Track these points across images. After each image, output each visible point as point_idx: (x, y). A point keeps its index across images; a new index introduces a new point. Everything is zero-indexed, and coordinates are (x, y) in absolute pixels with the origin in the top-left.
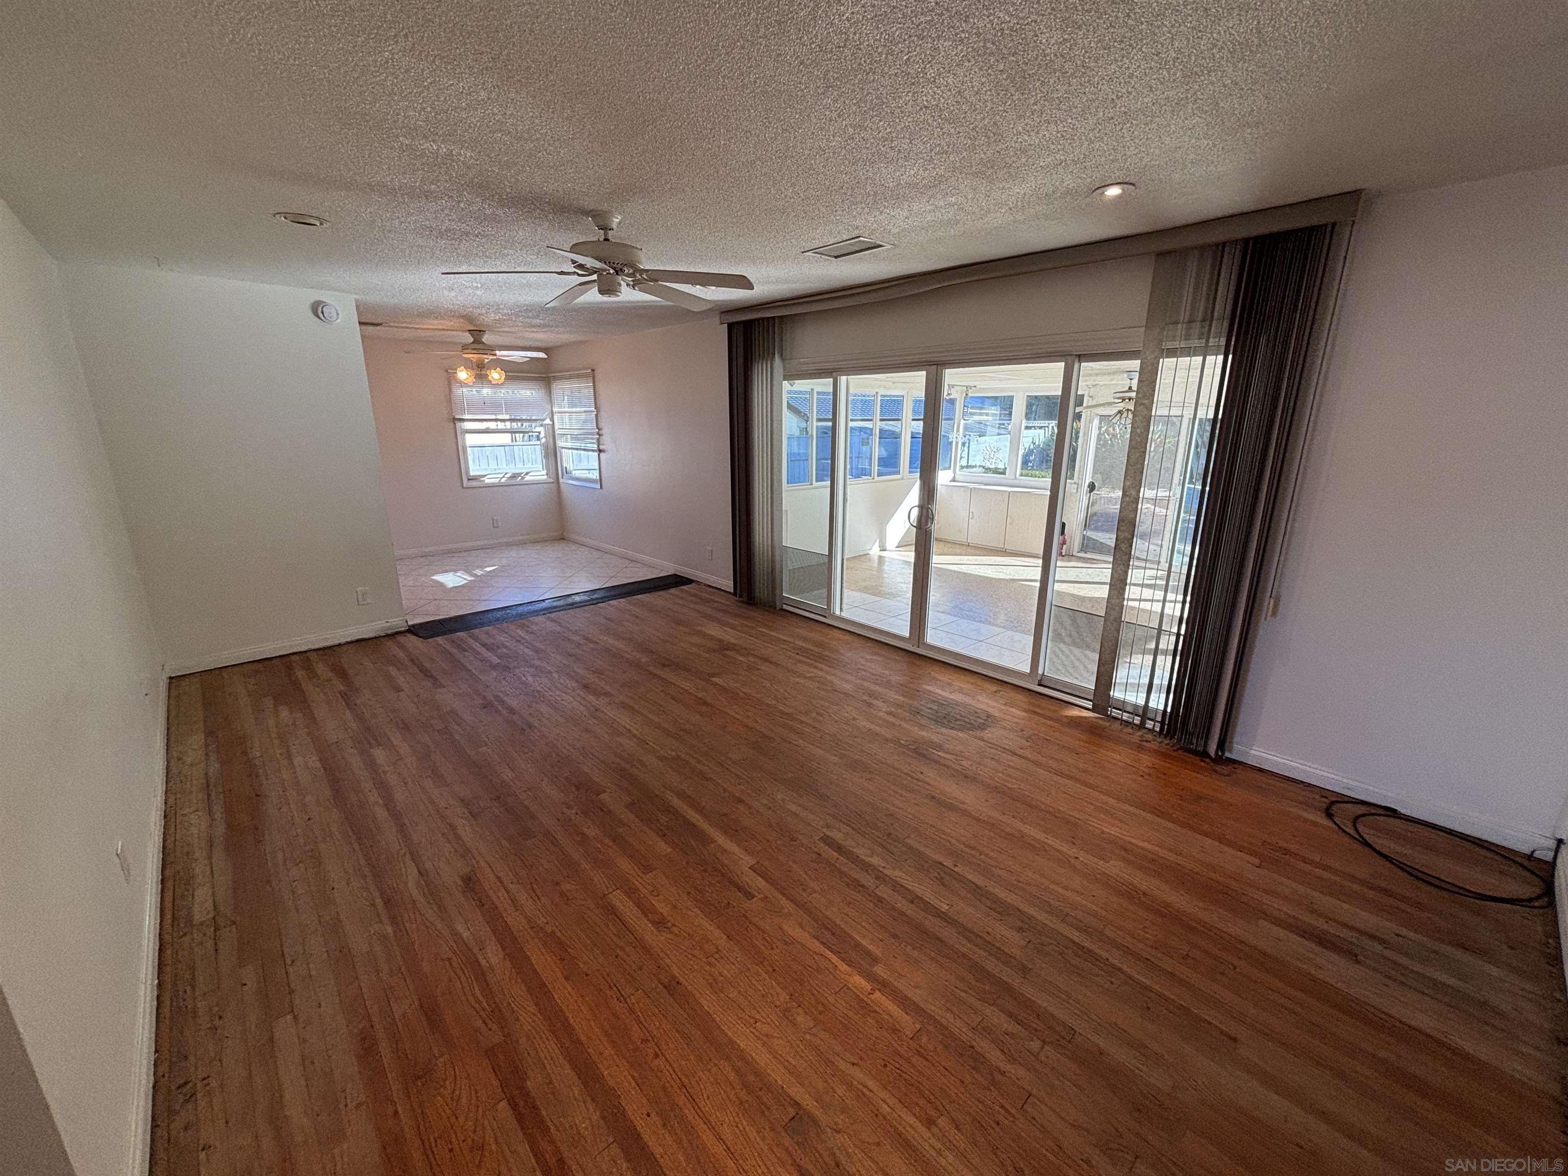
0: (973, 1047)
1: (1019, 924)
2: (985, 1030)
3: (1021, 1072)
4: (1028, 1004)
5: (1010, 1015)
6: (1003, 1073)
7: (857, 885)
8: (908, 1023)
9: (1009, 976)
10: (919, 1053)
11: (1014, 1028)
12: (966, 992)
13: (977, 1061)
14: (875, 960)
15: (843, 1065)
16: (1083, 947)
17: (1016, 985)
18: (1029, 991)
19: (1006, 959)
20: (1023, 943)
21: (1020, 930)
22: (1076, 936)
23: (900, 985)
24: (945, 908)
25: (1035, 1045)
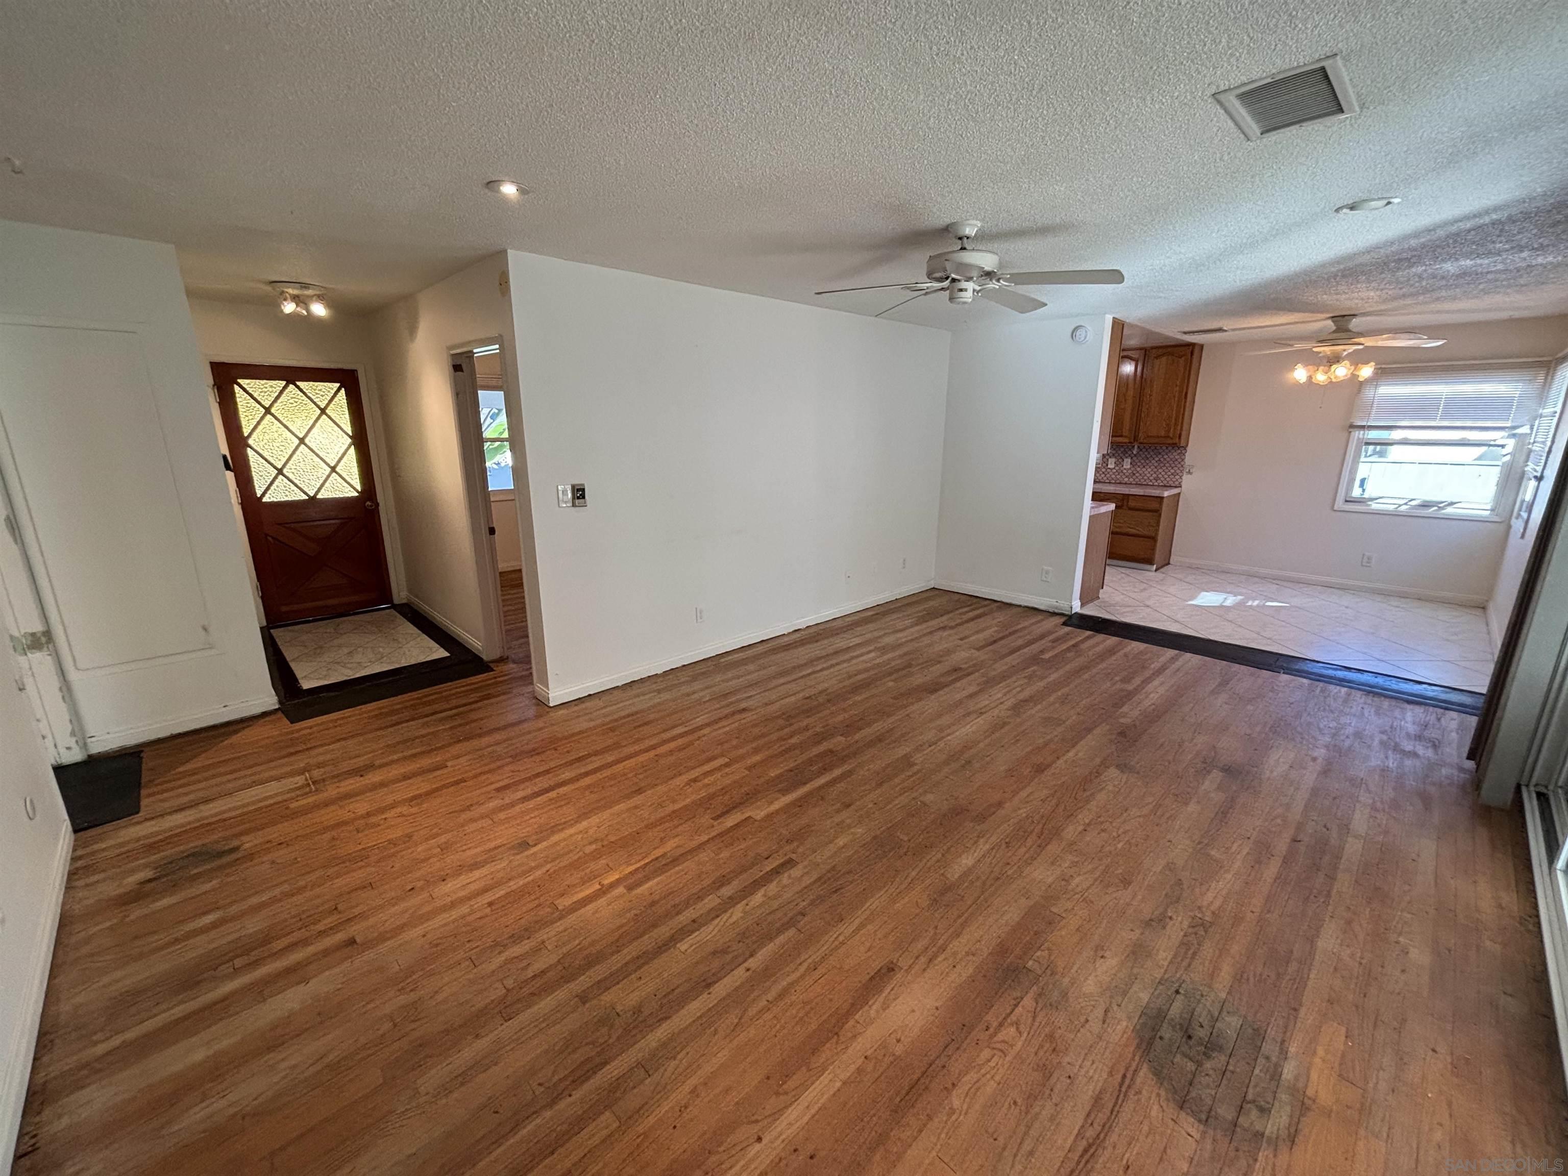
0: (528, 938)
1: (646, 1012)
2: (536, 951)
3: (493, 967)
4: (547, 989)
5: (543, 972)
6: (500, 953)
7: (723, 881)
8: (564, 903)
9: (584, 981)
10: (539, 905)
11: (530, 973)
12: (579, 944)
13: (516, 939)
14: (630, 888)
15: (548, 866)
16: (595, 1073)
17: (572, 985)
18: (562, 994)
19: (604, 985)
20: (619, 1008)
21: (637, 1010)
22: (613, 1070)
23: (602, 901)
24: (682, 946)
25: (509, 983)
